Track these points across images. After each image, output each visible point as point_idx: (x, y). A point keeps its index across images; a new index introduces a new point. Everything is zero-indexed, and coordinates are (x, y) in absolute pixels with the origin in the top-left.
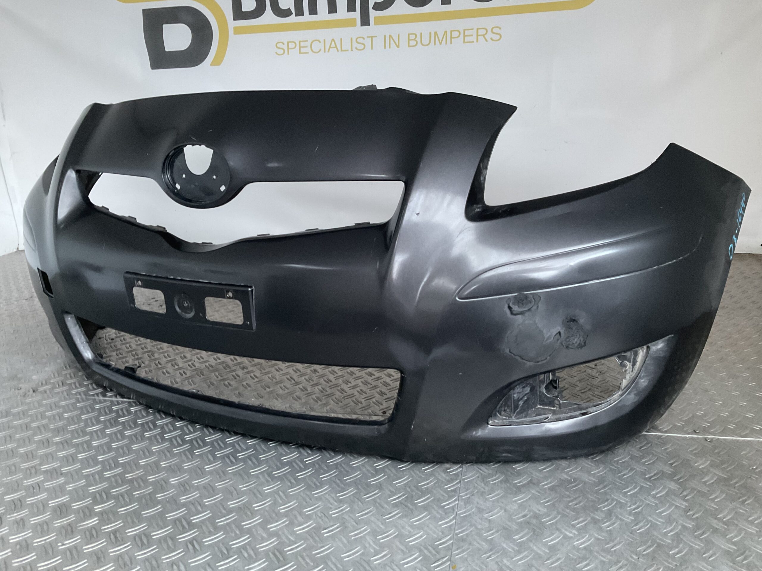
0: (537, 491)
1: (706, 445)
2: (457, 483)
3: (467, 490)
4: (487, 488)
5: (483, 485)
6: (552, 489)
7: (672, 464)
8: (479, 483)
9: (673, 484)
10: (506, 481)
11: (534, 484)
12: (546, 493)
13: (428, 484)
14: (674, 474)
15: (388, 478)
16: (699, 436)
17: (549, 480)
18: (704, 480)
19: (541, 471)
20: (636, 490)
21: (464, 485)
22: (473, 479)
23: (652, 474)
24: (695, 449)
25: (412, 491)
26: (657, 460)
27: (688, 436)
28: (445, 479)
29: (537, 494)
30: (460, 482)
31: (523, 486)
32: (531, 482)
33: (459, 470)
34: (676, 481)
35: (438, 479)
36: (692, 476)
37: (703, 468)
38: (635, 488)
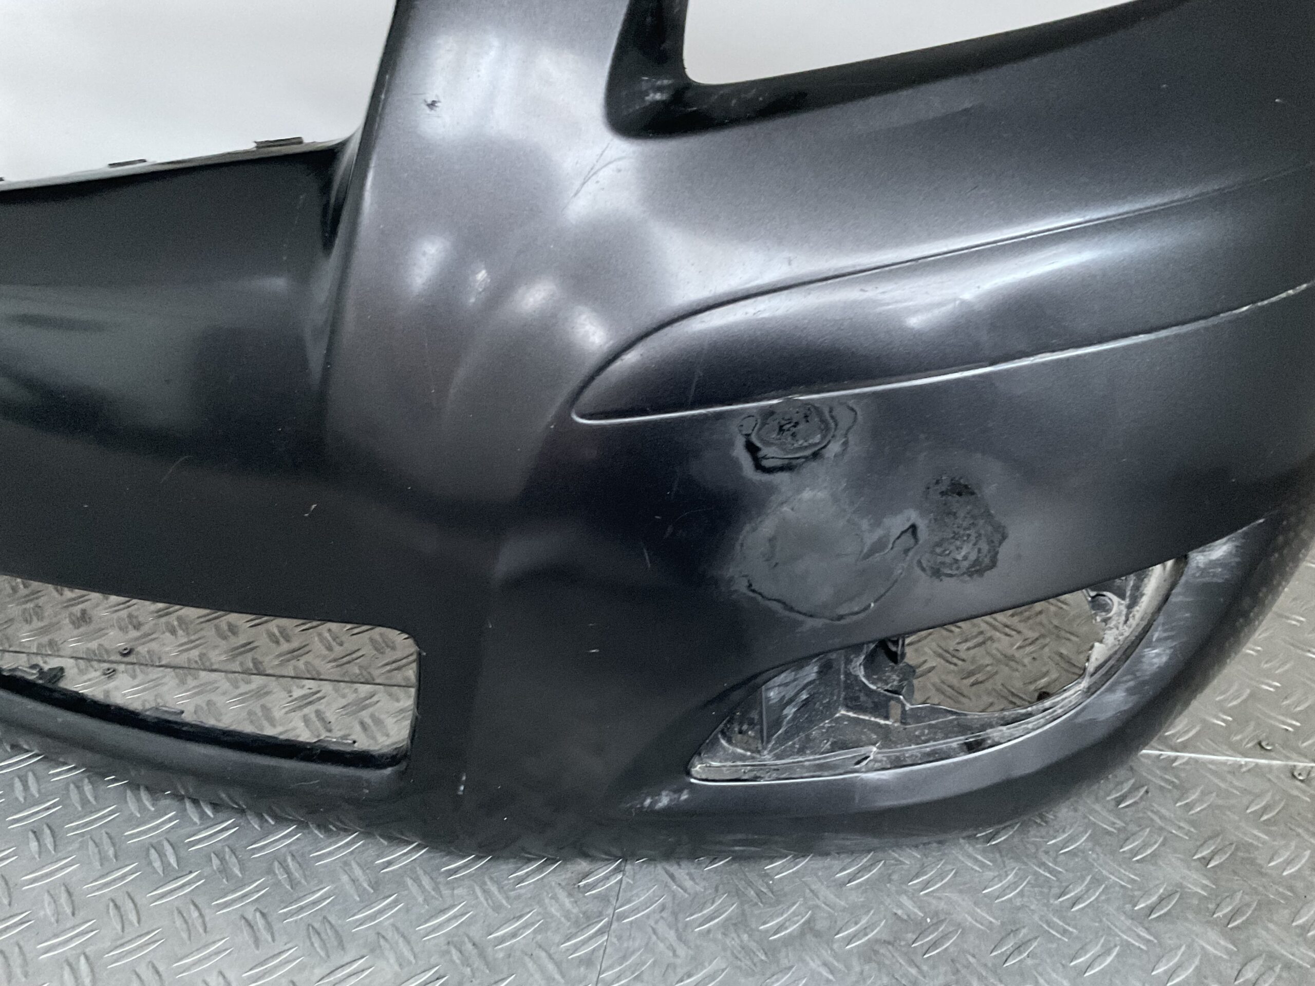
0: (825, 964)
1: (1295, 793)
2: (601, 932)
3: (624, 958)
4: (682, 951)
5: (671, 935)
6: (870, 954)
7: (1206, 861)
8: (662, 928)
9: (1213, 935)
10: (739, 923)
11: (818, 934)
12: (849, 967)
13: (514, 935)
14: (1217, 897)
15: (407, 910)
16: (1275, 762)
17: (863, 922)
18: (1300, 922)
19: (842, 884)
20: (1109, 960)
21: (620, 938)
22: (648, 916)
23: (1154, 899)
24: (1265, 810)
25: (466, 962)
26: (1163, 844)
27: (1243, 760)
28: (567, 915)
29: (825, 973)
30: (610, 924)
31: (787, 942)
32: (809, 927)
33: (613, 881)
34: (1223, 926)
35: (546, 915)
36: (1266, 906)
37: (1292, 876)
38: (1108, 952)
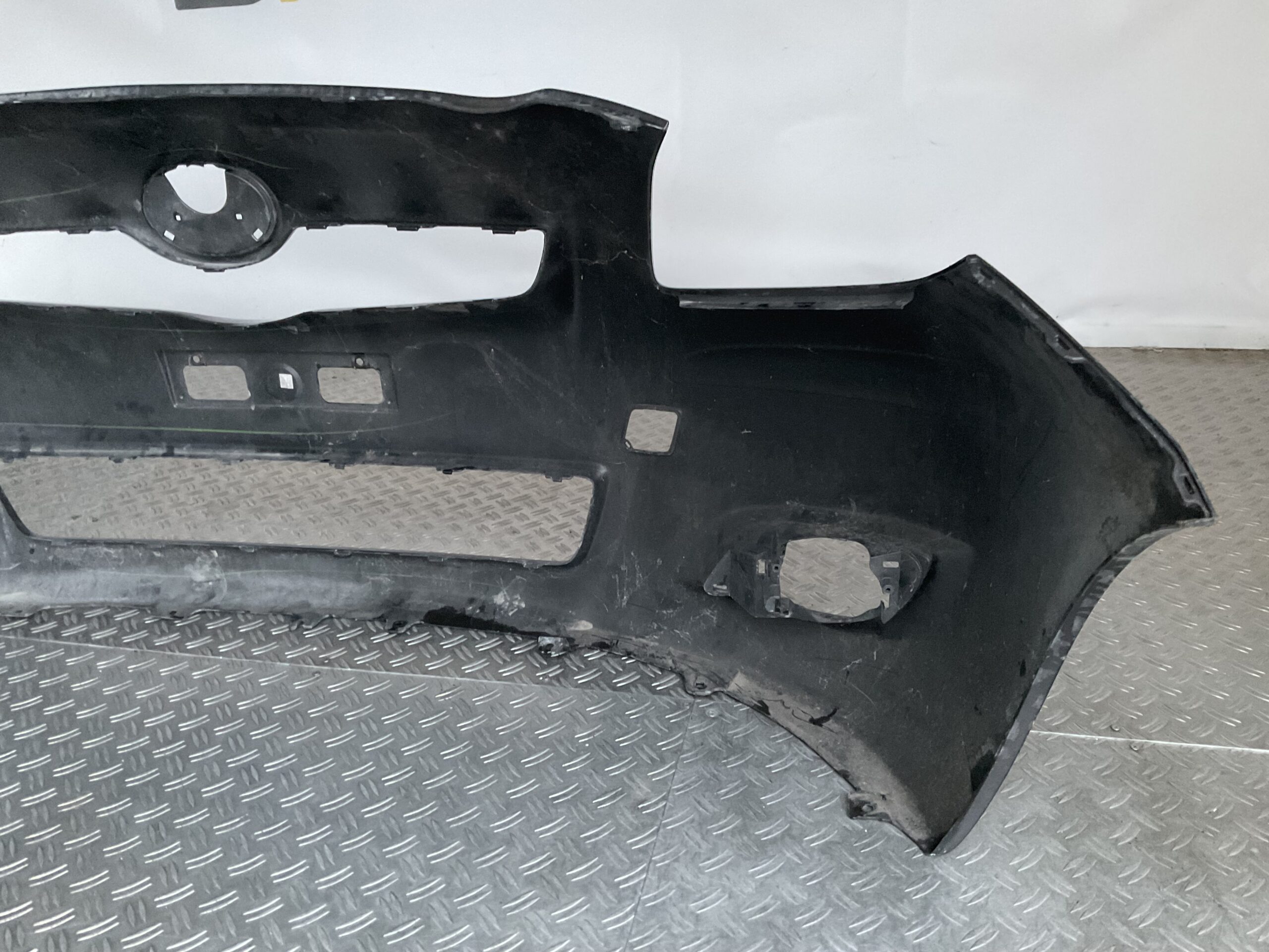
0: (797, 855)
1: (1129, 758)
2: (652, 834)
3: (668, 849)
4: (704, 845)
5: (698, 837)
6: (825, 850)
7: (1058, 799)
8: (692, 833)
9: (1055, 843)
10: (742, 830)
11: (793, 837)
12: (812, 857)
13: (596, 835)
14: (1059, 822)
15: (528, 820)
16: (1119, 739)
17: (823, 831)
18: (1115, 836)
19: (811, 809)
20: (982, 856)
21: (665, 837)
22: (683, 825)
23: (1019, 821)
24: (1106, 768)
25: (567, 850)
26: (1031, 789)
27: (1097, 738)
28: (631, 824)
29: (796, 860)
30: (658, 830)
31: (774, 841)
32: (787, 833)
33: (660, 805)
34: (1062, 839)
35: (619, 825)
36: (1093, 827)
37: (1116, 809)
38: (982, 851)
